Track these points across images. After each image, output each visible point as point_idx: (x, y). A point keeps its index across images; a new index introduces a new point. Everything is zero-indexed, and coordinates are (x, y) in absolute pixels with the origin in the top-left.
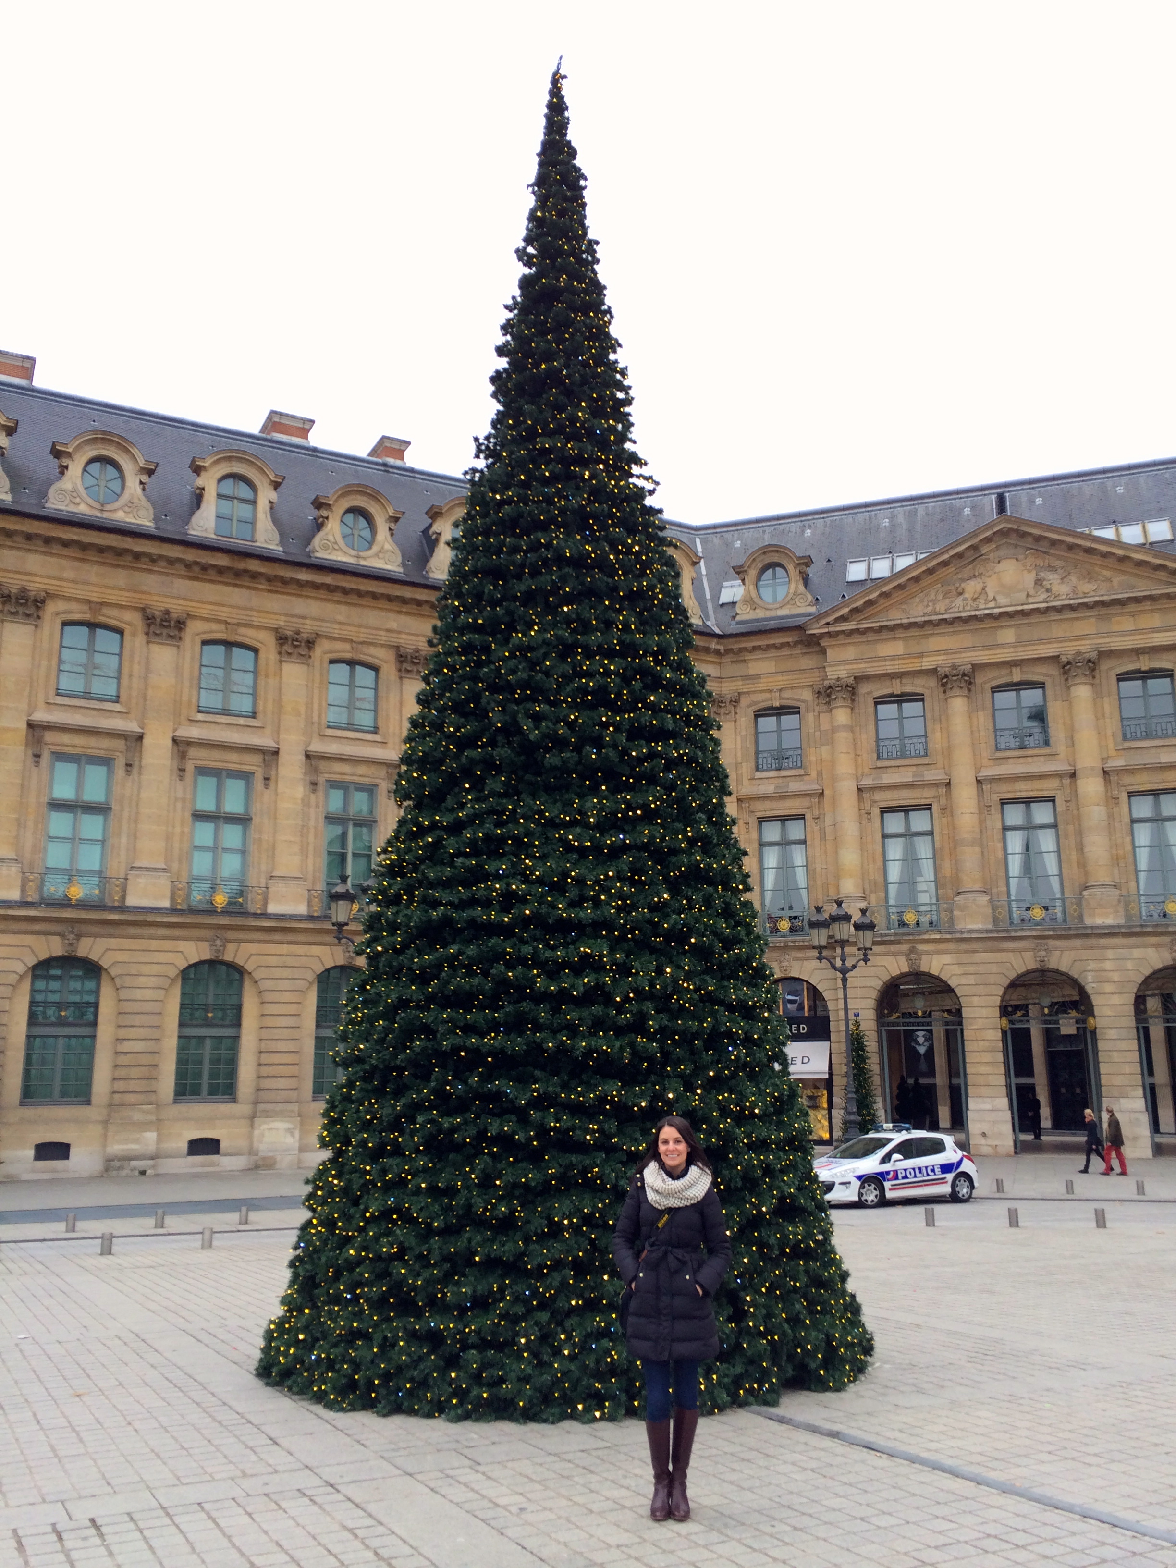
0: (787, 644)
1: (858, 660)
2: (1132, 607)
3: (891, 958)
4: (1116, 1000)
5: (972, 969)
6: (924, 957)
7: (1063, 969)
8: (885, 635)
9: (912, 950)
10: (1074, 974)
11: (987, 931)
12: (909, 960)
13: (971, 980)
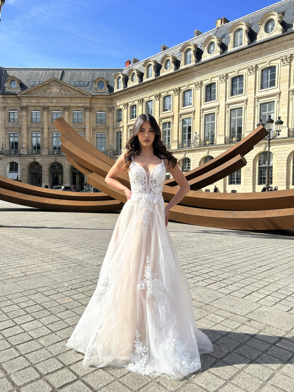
0: (14, 97)
1: (27, 102)
2: (75, 98)
3: (31, 159)
4: (67, 168)
5: (44, 162)
6: (36, 159)
7: (59, 162)
8: (33, 98)
9: (34, 158)
10: (61, 163)
11: (47, 155)
12: (33, 159)
13: (44, 163)
